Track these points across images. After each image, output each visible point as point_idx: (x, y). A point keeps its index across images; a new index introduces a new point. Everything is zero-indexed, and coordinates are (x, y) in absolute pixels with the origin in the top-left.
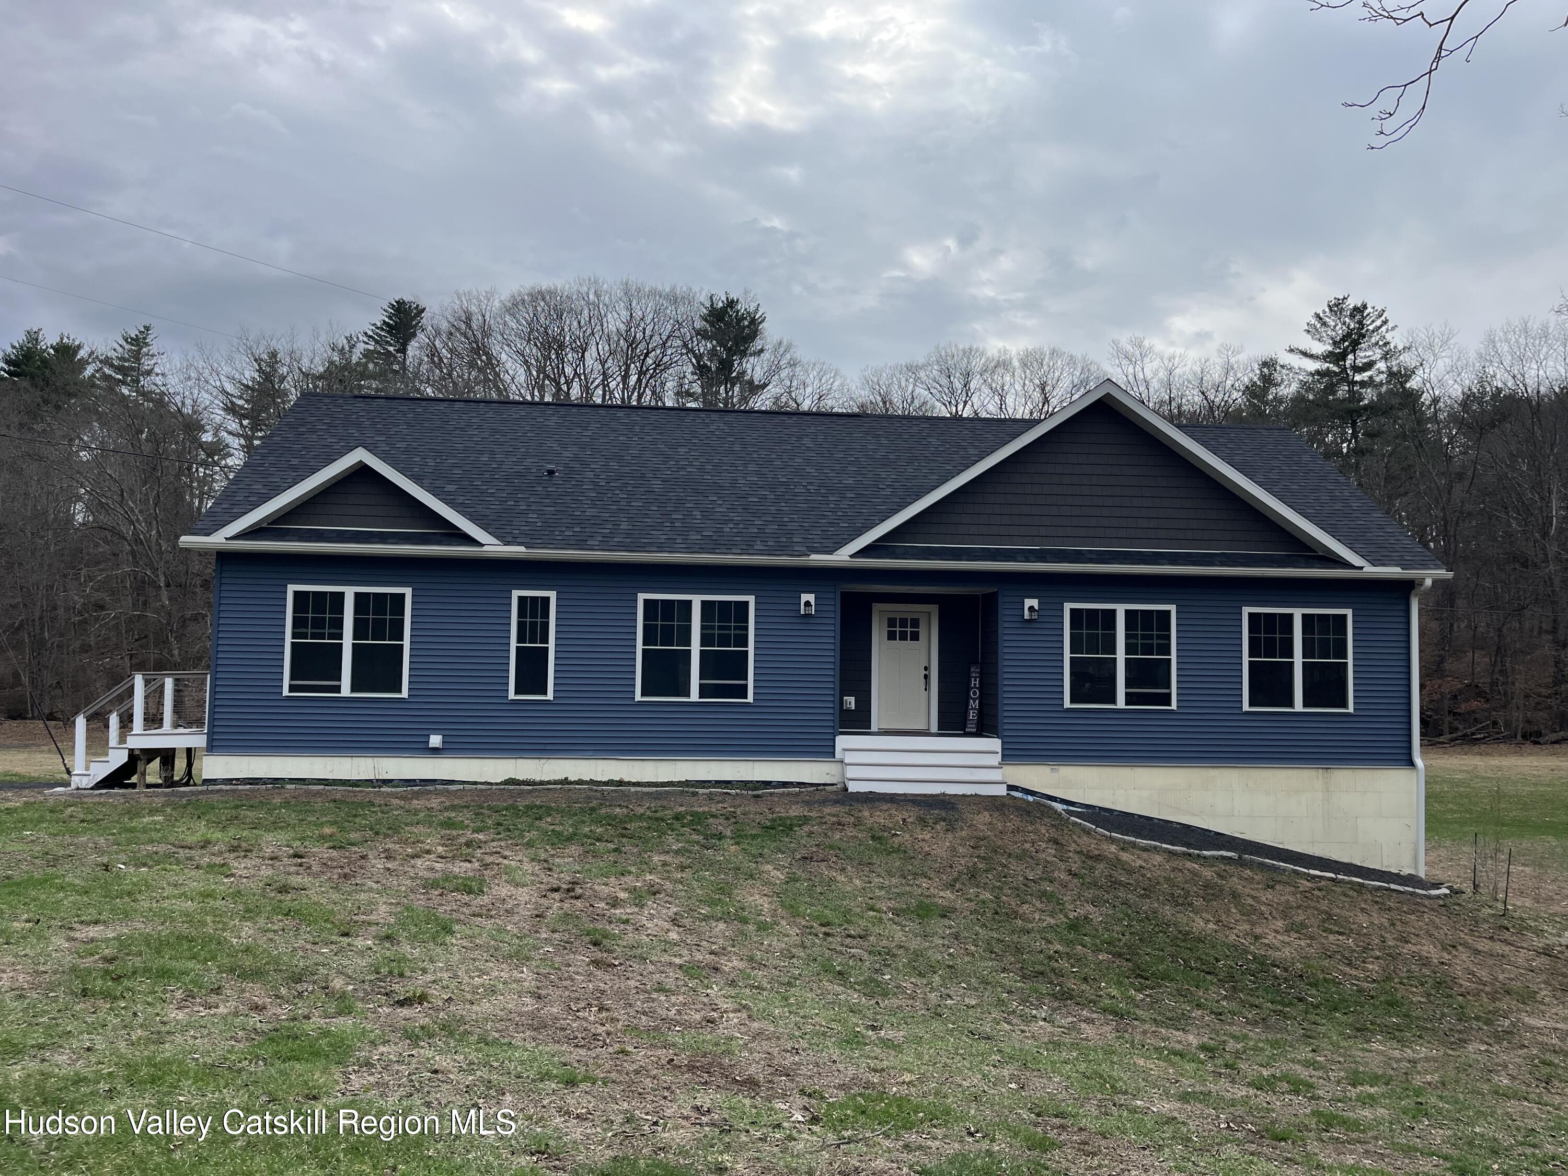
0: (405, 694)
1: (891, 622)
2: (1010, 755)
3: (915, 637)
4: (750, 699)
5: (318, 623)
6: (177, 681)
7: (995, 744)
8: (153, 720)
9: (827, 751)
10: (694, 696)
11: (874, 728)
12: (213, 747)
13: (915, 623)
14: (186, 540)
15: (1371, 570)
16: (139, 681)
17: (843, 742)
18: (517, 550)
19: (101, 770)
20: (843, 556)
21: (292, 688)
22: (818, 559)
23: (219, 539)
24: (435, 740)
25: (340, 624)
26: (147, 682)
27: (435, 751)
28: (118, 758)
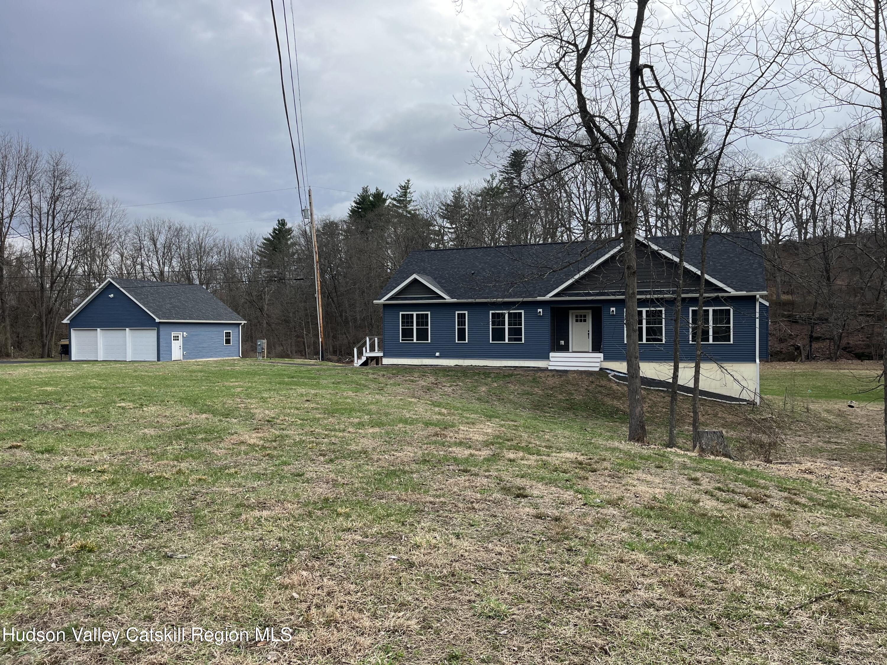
0: (429, 341)
1: (577, 316)
2: (606, 359)
3: (585, 321)
4: (523, 342)
5: (408, 322)
6: (378, 339)
7: (601, 355)
8: (372, 349)
9: (547, 358)
10: (507, 341)
11: (570, 350)
12: (385, 356)
13: (585, 316)
14: (375, 302)
15: (733, 292)
16: (368, 339)
17: (551, 354)
18: (455, 300)
19: (361, 362)
20: (548, 297)
21: (402, 340)
22: (539, 298)
23: (382, 301)
24: (437, 354)
25: (412, 322)
26: (370, 340)
27: (438, 357)
28: (364, 359)
